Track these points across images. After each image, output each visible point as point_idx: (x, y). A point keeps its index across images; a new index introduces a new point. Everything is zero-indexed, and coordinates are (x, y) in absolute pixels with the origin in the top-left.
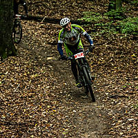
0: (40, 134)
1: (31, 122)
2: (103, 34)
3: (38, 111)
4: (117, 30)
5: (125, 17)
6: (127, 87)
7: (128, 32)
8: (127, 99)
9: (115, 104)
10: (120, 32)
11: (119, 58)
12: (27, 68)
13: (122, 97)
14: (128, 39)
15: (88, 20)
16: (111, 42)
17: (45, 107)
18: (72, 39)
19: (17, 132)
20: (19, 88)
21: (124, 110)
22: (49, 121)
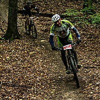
0: (35, 92)
1: (29, 84)
2: (79, 24)
3: (34, 77)
4: (89, 21)
5: (95, 13)
6: (96, 61)
7: (97, 23)
8: (95, 69)
9: (87, 72)
10: (91, 23)
11: (91, 41)
12: (27, 48)
13: (92, 67)
14: (97, 28)
15: (69, 15)
16: (85, 30)
17: (39, 75)
18: (62, 33)
19: (20, 91)
20: (21, 61)
21: (93, 76)
22: (42, 84)
